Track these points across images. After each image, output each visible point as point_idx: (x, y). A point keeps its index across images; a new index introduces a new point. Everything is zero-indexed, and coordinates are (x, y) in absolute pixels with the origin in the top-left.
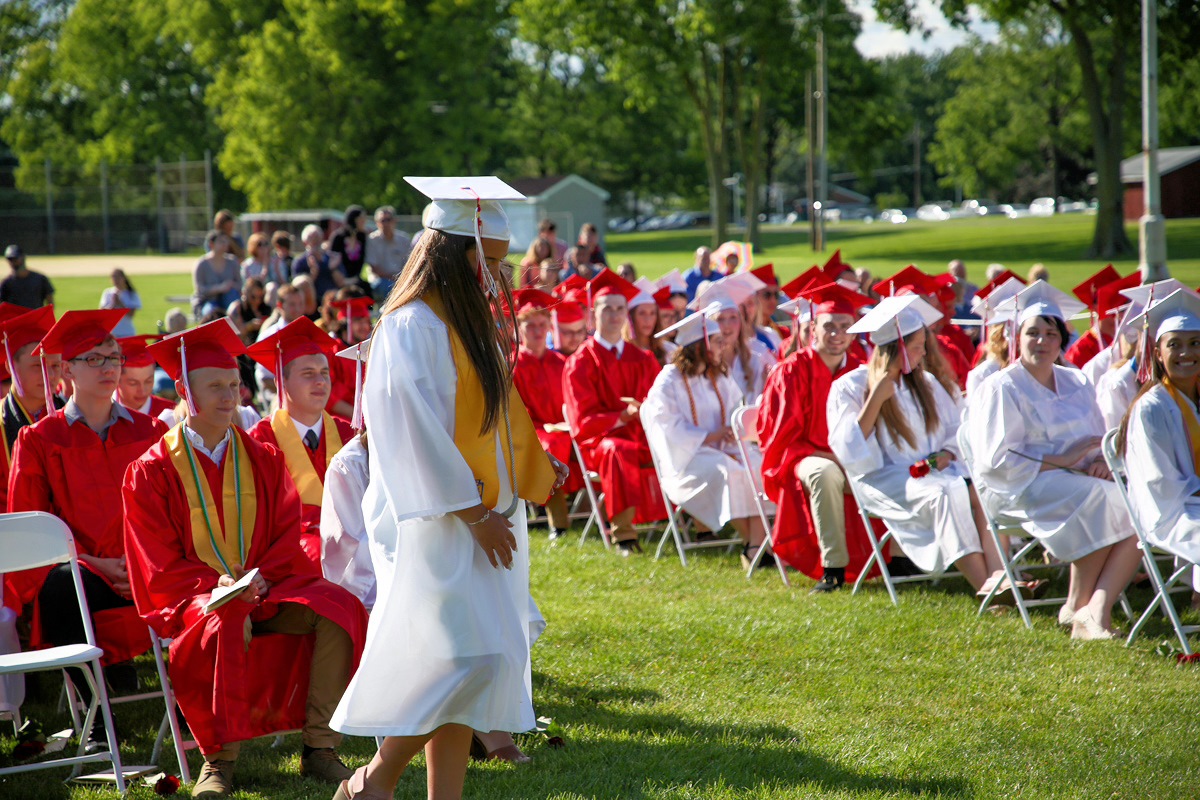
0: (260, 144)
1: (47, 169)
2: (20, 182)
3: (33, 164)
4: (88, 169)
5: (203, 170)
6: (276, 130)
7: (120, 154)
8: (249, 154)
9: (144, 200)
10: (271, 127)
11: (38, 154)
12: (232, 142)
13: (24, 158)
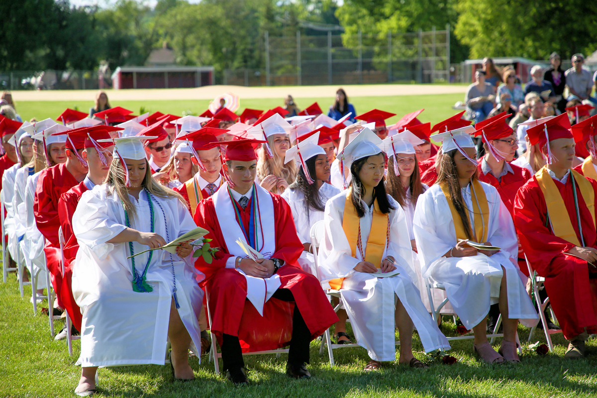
0: (479, 20)
1: (359, 35)
2: (345, 42)
3: (353, 33)
4: (381, 36)
5: (445, 35)
6: (489, 11)
7: (399, 28)
8: (472, 25)
9: (410, 53)
10: (486, 9)
11: (354, 28)
12: (462, 19)
13: (348, 29)
